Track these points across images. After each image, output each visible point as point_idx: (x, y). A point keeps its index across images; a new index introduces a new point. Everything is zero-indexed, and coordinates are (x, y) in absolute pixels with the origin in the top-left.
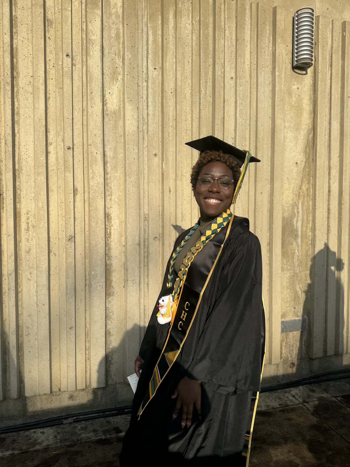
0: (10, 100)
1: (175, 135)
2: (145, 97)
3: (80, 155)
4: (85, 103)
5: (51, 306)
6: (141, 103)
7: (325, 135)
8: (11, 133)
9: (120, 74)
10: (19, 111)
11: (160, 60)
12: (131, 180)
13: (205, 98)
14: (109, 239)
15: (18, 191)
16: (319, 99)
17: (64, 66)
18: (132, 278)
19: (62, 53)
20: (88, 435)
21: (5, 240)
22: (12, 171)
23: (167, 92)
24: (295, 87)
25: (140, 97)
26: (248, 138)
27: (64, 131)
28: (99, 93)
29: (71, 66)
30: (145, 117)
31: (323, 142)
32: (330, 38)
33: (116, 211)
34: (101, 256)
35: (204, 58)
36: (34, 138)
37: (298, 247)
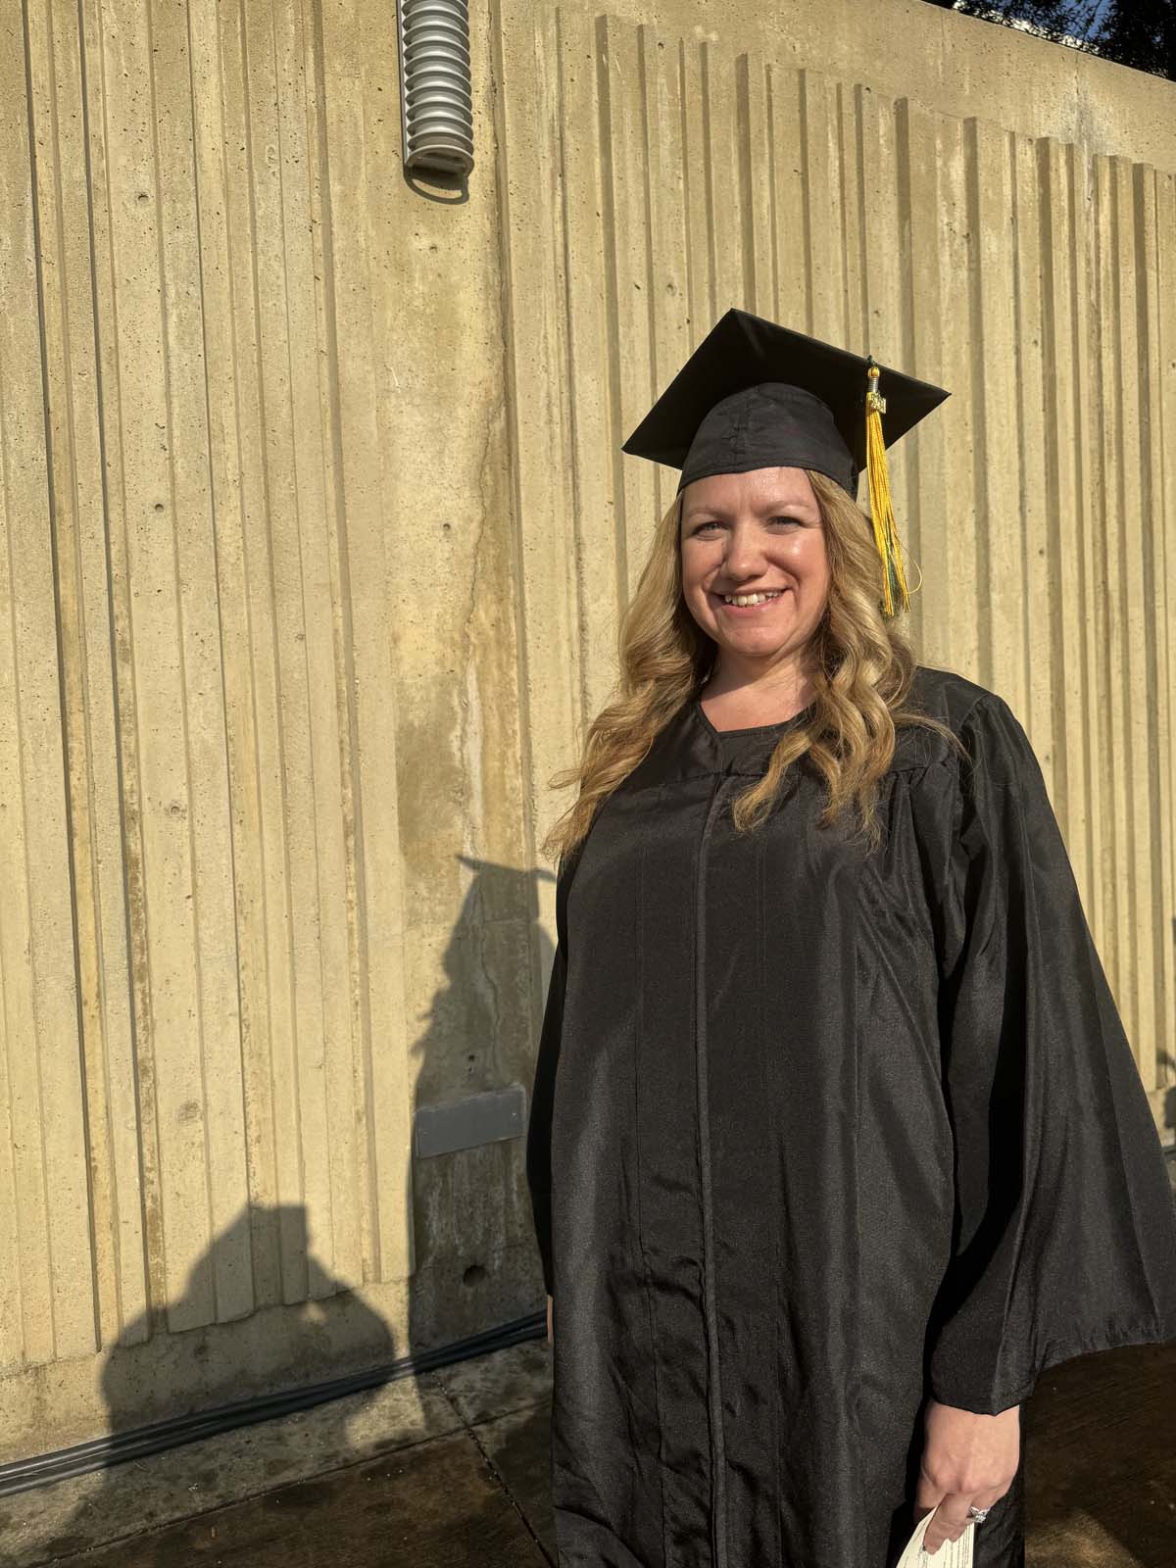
7: (550, 421)
13: (15, 269)
16: (515, 292)
24: (424, 243)
31: (543, 448)
32: (555, 73)
37: (473, 834)
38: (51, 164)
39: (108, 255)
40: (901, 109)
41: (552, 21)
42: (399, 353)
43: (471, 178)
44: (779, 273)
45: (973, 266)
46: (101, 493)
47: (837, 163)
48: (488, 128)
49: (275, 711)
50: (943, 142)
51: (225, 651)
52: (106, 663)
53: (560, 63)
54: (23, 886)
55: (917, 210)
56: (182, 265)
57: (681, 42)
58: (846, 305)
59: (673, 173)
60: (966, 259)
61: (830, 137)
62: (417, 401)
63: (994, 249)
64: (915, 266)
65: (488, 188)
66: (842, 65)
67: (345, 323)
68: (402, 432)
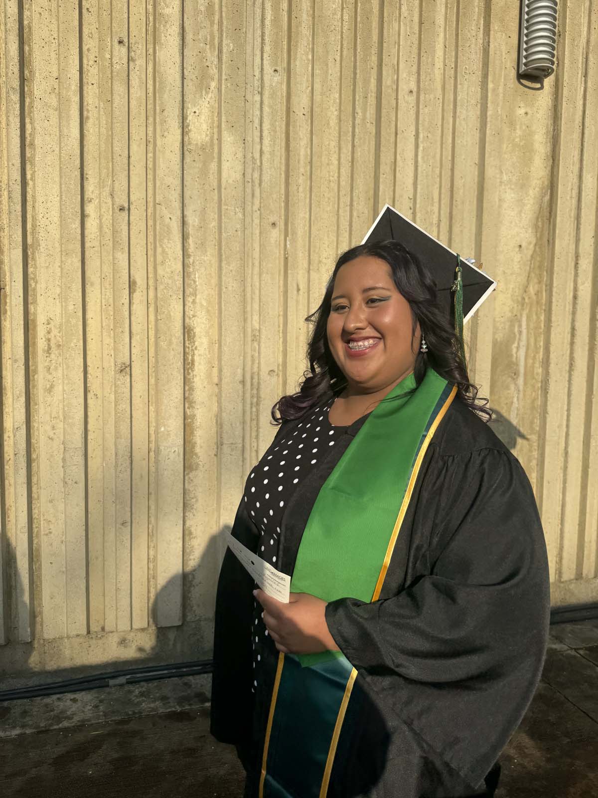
0: (18, 120)
1: (308, 188)
2: (257, 121)
3: (140, 221)
4: (150, 129)
5: (90, 486)
6: (250, 131)
7: (571, 197)
8: (19, 179)
9: (213, 79)
10: (34, 141)
11: (285, 55)
12: (231, 268)
13: (362, 126)
14: (190, 371)
15: (32, 283)
16: (562, 135)
17: (114, 61)
18: (231, 441)
19: (111, 37)
20: (152, 705)
21: (8, 369)
22: (21, 247)
23: (298, 113)
24: (521, 111)
25: (248, 121)
26: (436, 199)
27: (113, 177)
28: (177, 112)
29: (127, 61)
30: (257, 156)
31: (568, 210)
32: (586, 25)
33: (203, 323)
34: (177, 400)
35: (362, 53)
36: (61, 188)
37: (518, 394)
39: (394, 119)
42: (508, 163)
43: (548, 78)
53: (590, 20)
56: (426, 123)
62: (513, 187)
65: (552, 84)
67: (489, 150)
68: (505, 201)
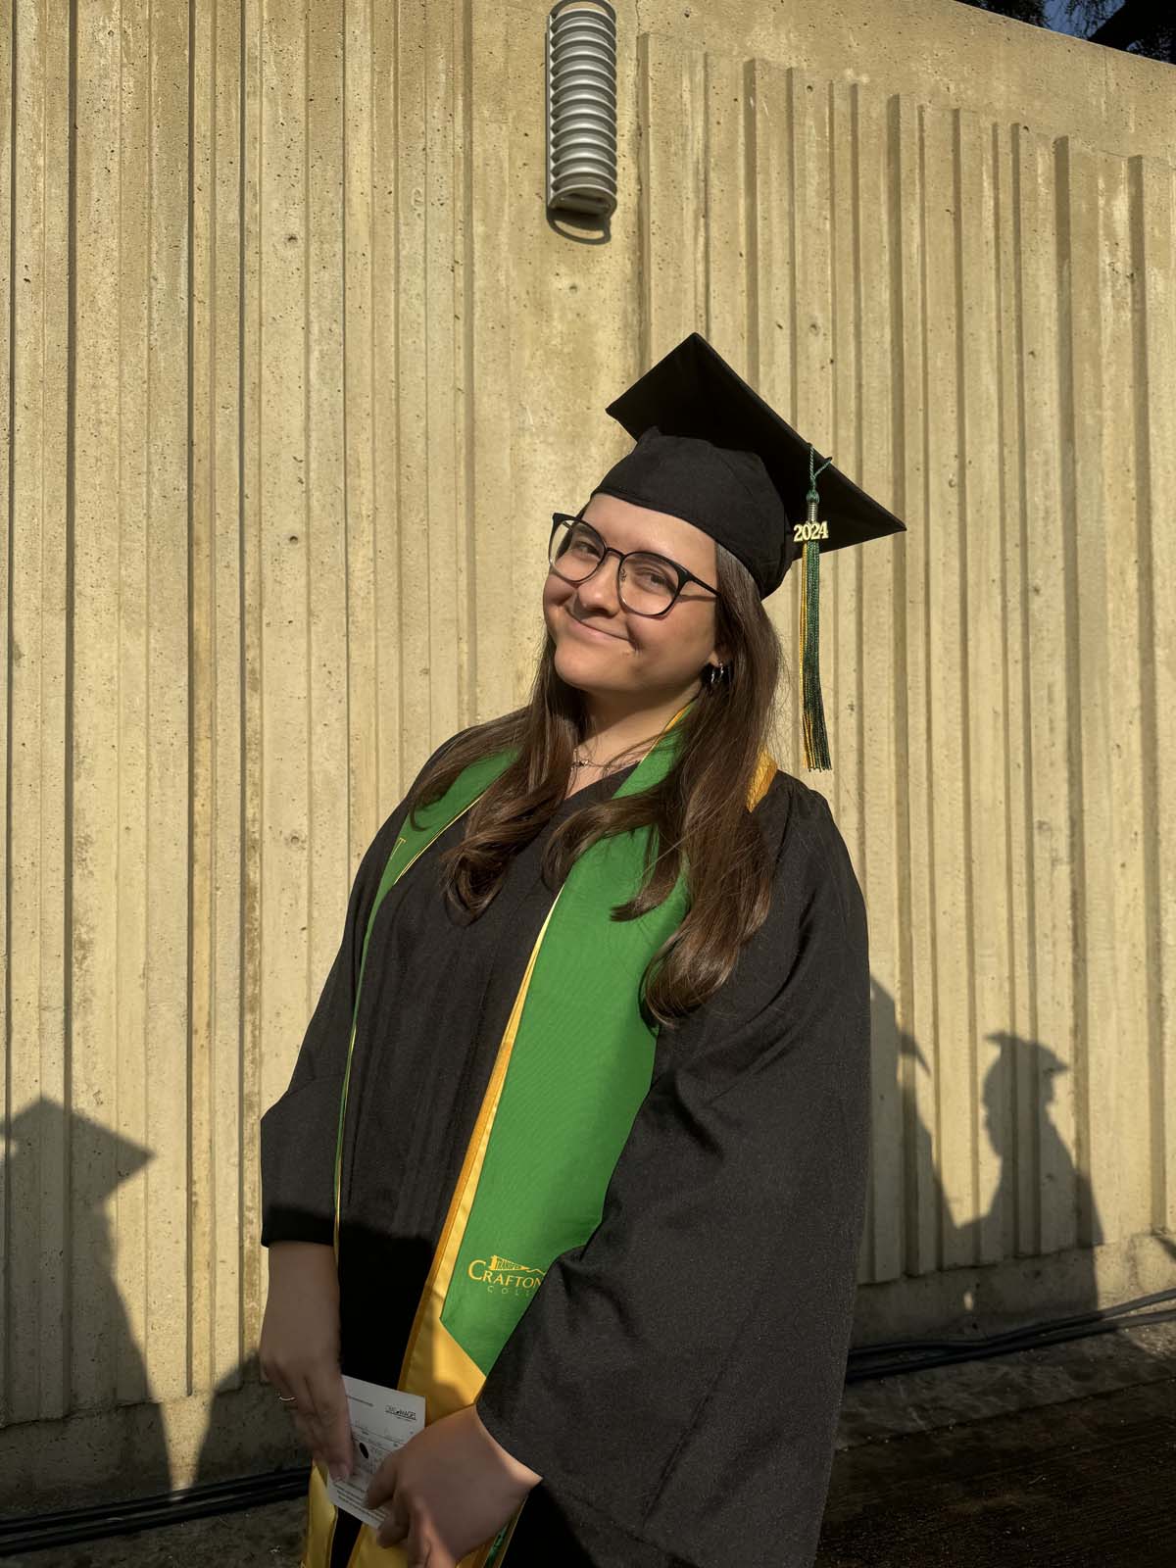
38: (209, 208)
39: (256, 294)
40: (1061, 147)
41: (700, 67)
42: (535, 390)
43: (614, 218)
44: (929, 312)
45: (1137, 306)
46: (238, 523)
47: (992, 203)
48: (633, 171)
49: (397, 745)
50: (1105, 182)
51: (351, 683)
52: (236, 689)
53: (707, 107)
54: (142, 910)
55: (1077, 249)
56: (326, 303)
57: (831, 85)
58: (1000, 346)
59: (820, 215)
60: (1129, 300)
61: (985, 177)
62: (551, 439)
63: (1160, 288)
64: (1073, 305)
65: (630, 229)
66: (999, 105)
67: (483, 361)
68: (535, 470)
